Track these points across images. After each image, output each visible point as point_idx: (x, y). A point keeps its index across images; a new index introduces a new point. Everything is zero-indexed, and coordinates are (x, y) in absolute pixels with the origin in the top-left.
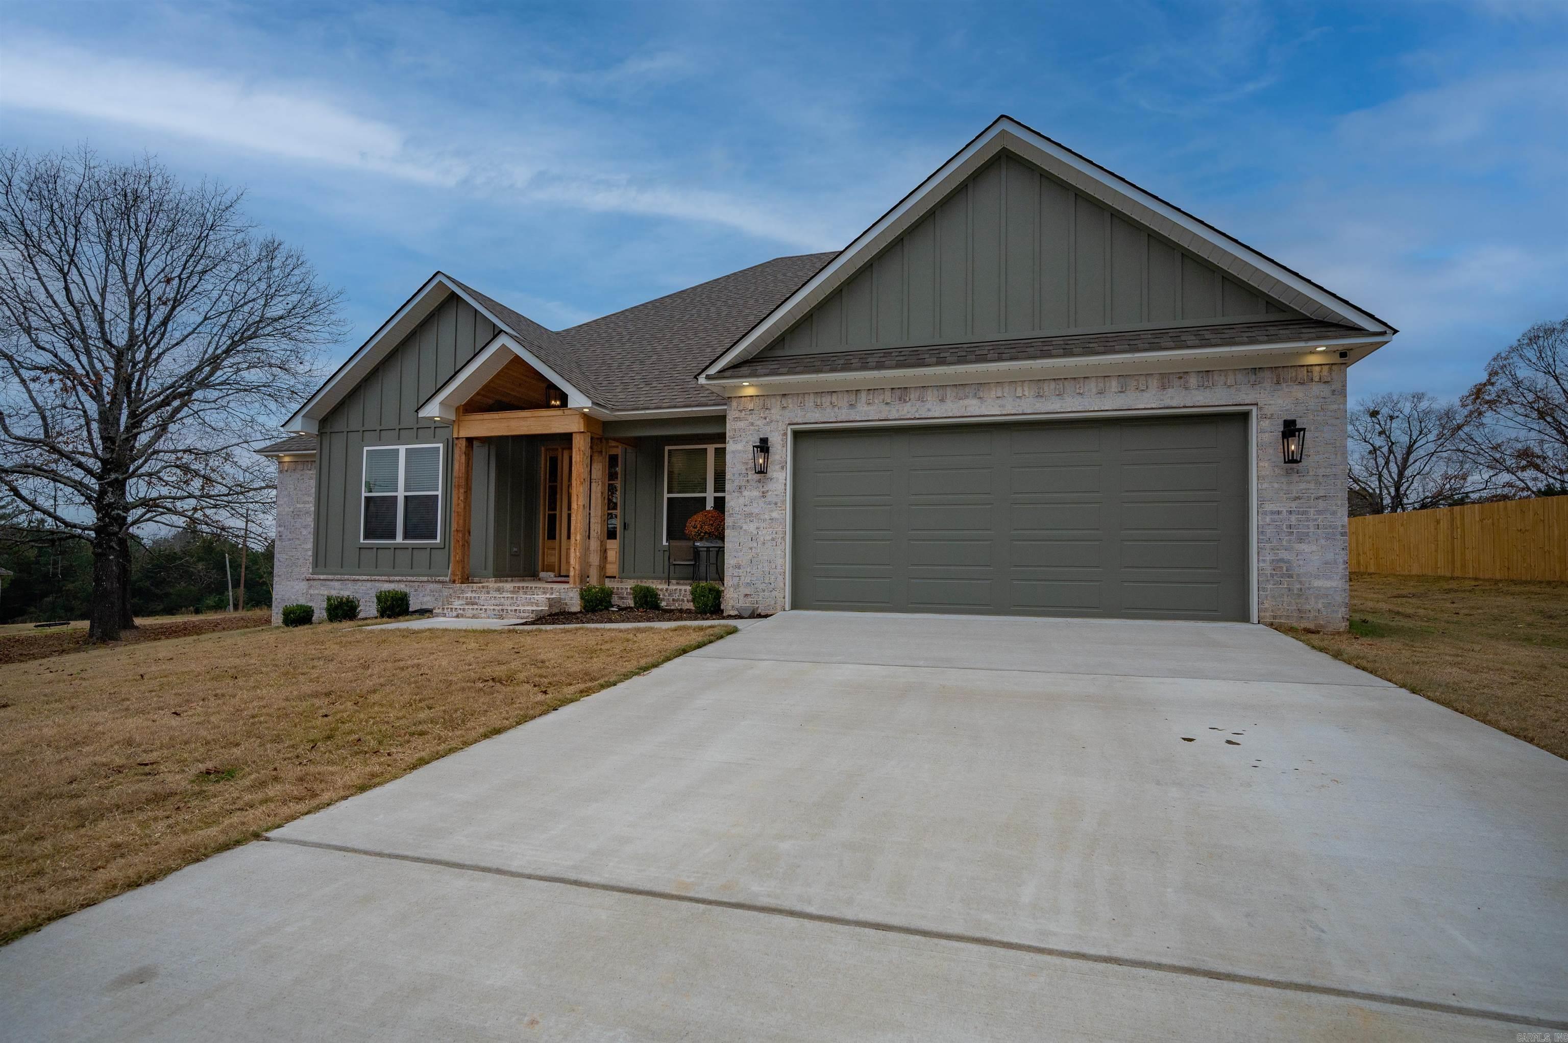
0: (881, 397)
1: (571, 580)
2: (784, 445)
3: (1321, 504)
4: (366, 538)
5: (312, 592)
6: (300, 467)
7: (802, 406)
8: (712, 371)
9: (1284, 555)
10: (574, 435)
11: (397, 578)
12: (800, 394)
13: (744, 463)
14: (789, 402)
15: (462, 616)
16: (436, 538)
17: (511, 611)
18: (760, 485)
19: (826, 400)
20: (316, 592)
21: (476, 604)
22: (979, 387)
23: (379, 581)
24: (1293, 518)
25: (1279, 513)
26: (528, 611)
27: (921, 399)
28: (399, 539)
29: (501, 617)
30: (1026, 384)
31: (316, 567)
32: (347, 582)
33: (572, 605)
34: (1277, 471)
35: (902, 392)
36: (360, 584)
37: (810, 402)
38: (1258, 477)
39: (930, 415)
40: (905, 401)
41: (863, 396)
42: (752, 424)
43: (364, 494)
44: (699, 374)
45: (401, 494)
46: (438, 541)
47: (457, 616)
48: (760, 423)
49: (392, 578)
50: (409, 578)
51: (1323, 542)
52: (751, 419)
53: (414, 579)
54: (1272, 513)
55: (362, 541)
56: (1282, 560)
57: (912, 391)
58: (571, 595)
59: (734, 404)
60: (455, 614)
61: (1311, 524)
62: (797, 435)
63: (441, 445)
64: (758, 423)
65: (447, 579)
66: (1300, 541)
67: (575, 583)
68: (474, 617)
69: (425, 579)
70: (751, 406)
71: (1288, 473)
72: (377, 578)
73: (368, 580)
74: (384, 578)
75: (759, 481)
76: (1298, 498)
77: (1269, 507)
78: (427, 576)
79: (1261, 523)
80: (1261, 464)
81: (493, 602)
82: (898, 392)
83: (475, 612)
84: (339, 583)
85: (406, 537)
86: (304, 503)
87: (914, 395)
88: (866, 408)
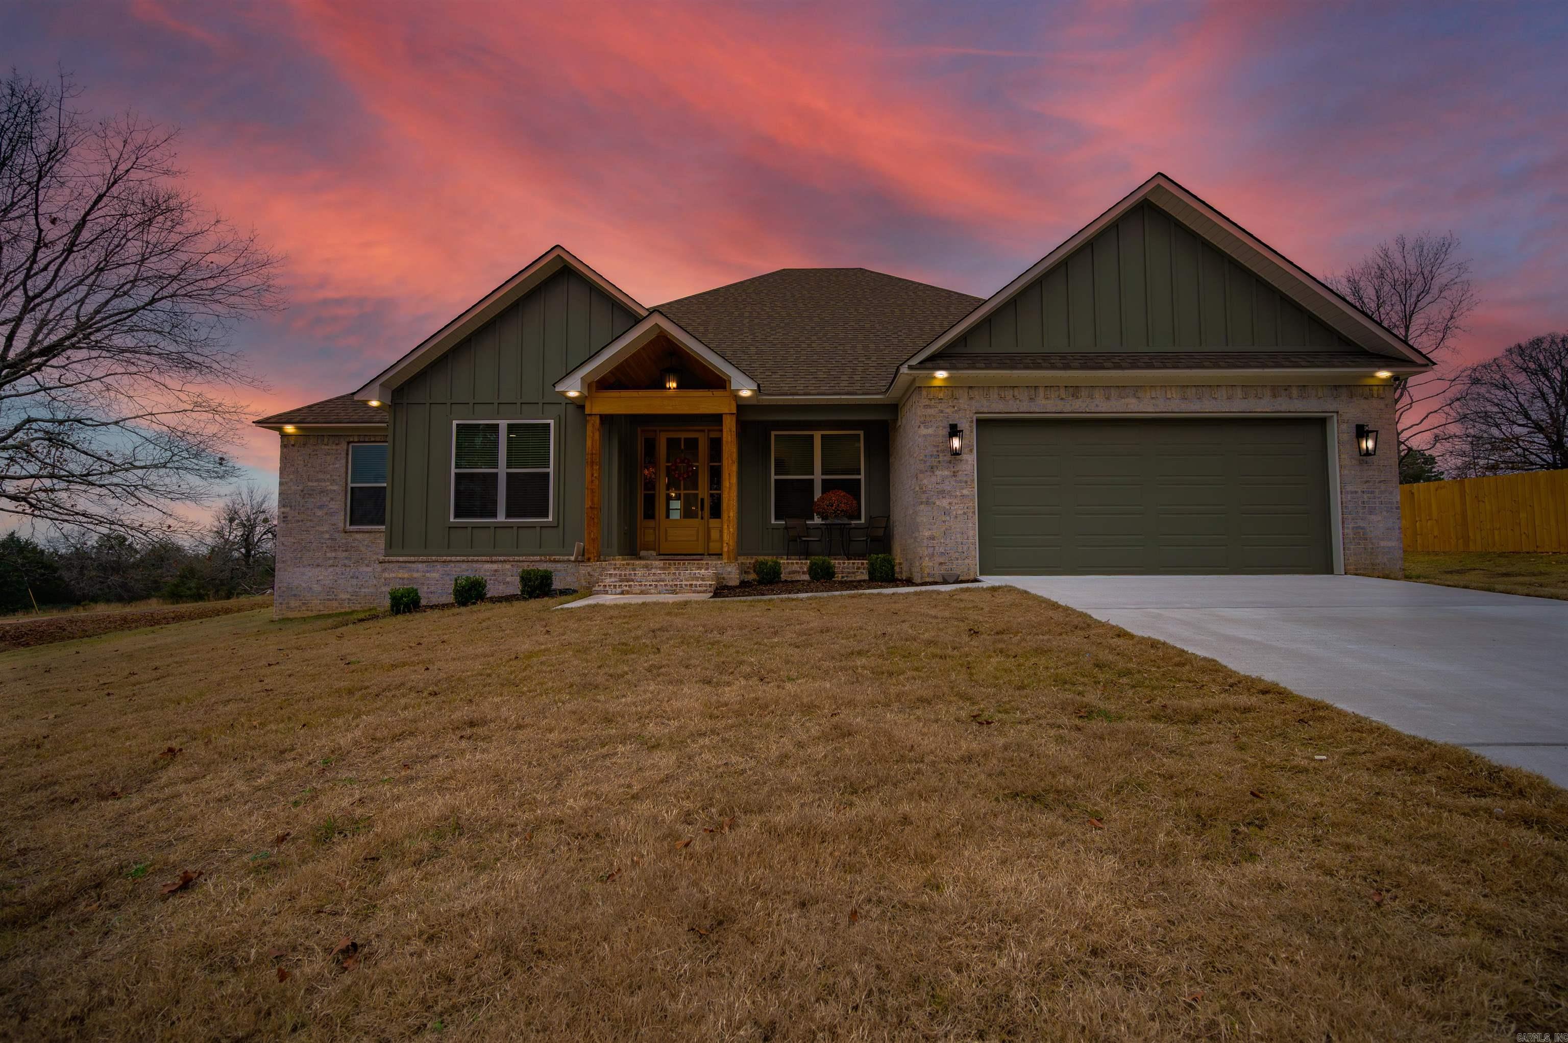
0: (1057, 393)
1: (725, 556)
2: (972, 432)
3: (1383, 487)
4: (456, 516)
5: (386, 575)
6: (313, 441)
7: (987, 397)
8: (914, 362)
9: (1361, 523)
10: (724, 416)
11: (502, 558)
12: (986, 388)
13: (935, 446)
14: (975, 393)
15: (628, 593)
16: (548, 516)
17: (686, 585)
18: (951, 466)
19: (1009, 394)
20: (393, 575)
21: (633, 581)
22: (1138, 389)
23: (477, 561)
24: (1365, 496)
25: (1356, 492)
26: (706, 586)
27: (1091, 397)
28: (501, 518)
29: (674, 592)
30: (1174, 389)
31: (391, 547)
32: (436, 564)
33: (731, 578)
34: (1354, 462)
35: (1075, 390)
36: (452, 565)
37: (994, 394)
38: (1341, 467)
39: (1098, 410)
40: (1077, 398)
41: (1041, 392)
42: (942, 412)
43: (453, 471)
44: (901, 365)
45: (502, 470)
46: (550, 519)
47: (622, 593)
48: (949, 410)
49: (494, 558)
50: (517, 558)
51: (1385, 514)
52: (940, 407)
53: (521, 558)
54: (1352, 493)
55: (452, 520)
56: (1359, 527)
57: (1083, 389)
58: (729, 570)
59: (924, 393)
60: (619, 590)
61: (1377, 500)
62: (979, 421)
63: (552, 422)
64: (947, 410)
65: (573, 558)
66: (1371, 513)
67: (729, 558)
68: (642, 593)
69: (538, 558)
70: (941, 395)
71: (1361, 463)
72: (475, 558)
73: (463, 561)
74: (484, 558)
75: (950, 462)
76: (1367, 482)
77: (1349, 488)
78: (541, 555)
79: (1344, 500)
80: (1343, 456)
81: (652, 578)
82: (1071, 390)
83: (643, 588)
84: (424, 564)
85: (508, 516)
86: (319, 480)
87: (1084, 393)
88: (1044, 402)
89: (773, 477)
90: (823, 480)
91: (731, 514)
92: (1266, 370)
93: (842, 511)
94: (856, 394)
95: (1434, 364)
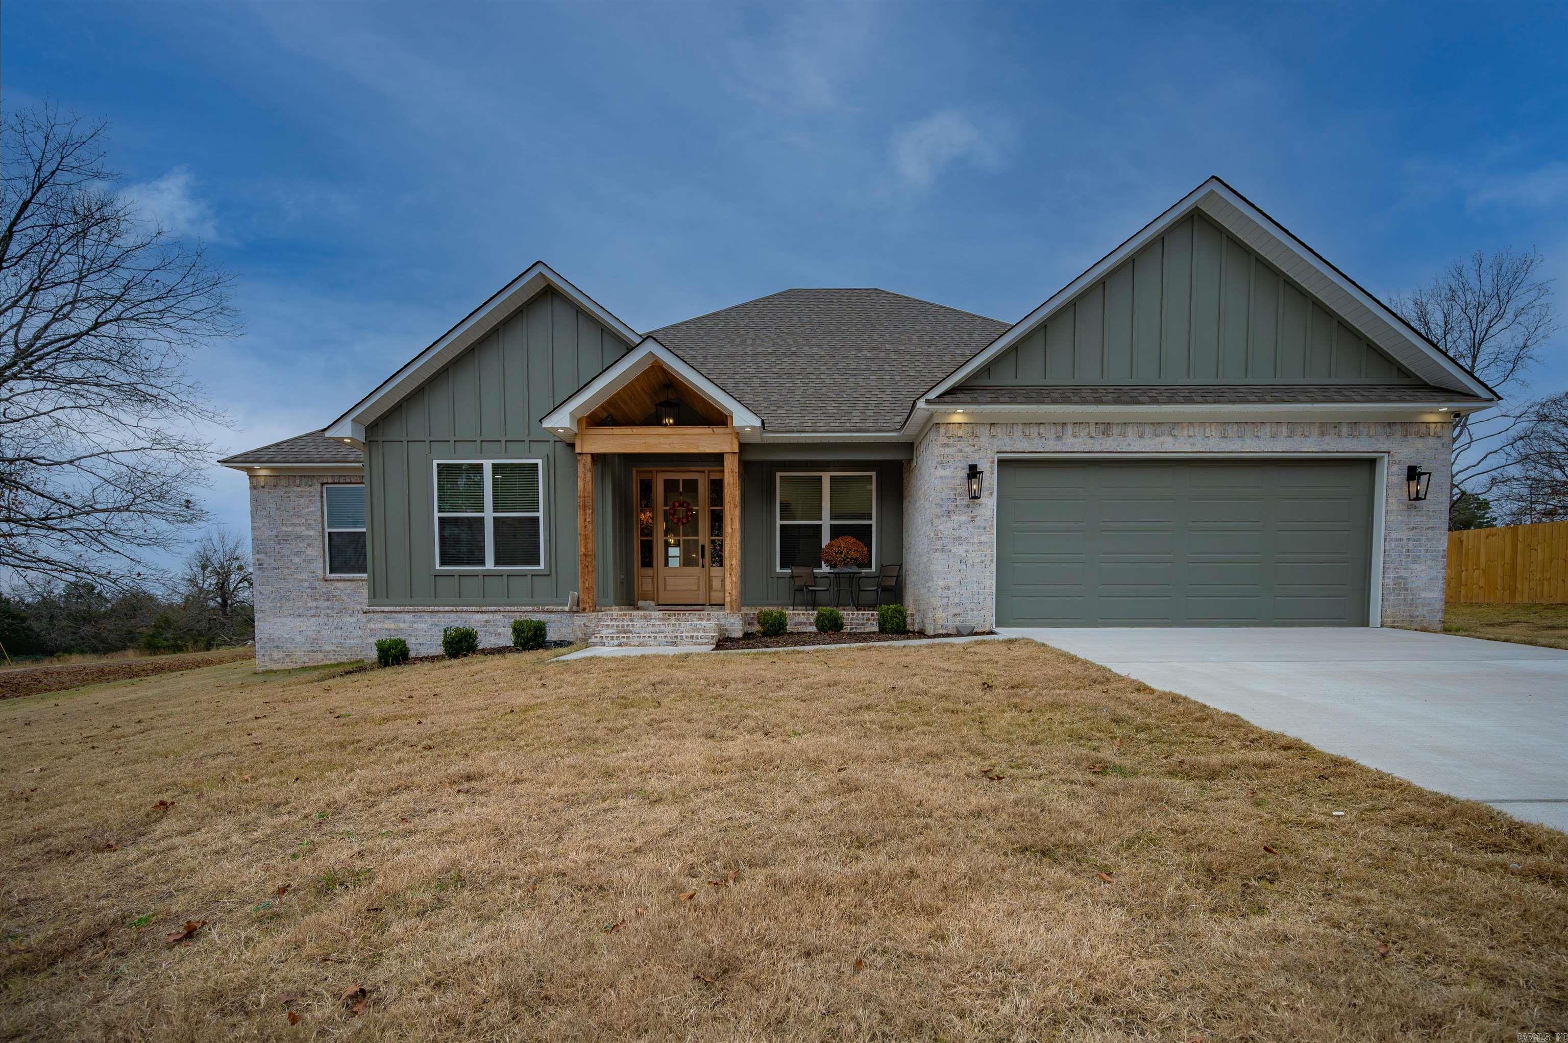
0: (1086, 431)
1: (728, 606)
2: (992, 473)
3: (1430, 533)
4: (443, 563)
5: (372, 625)
6: (283, 482)
7: (1010, 435)
8: (932, 395)
9: (1403, 573)
10: (726, 456)
11: (492, 608)
12: (1010, 425)
13: (952, 489)
14: (998, 430)
15: (626, 645)
16: (539, 564)
17: (687, 637)
18: (969, 510)
19: (1034, 431)
20: (379, 626)
21: (631, 632)
22: (1174, 425)
23: (467, 611)
24: (1411, 543)
25: (1401, 540)
26: (707, 637)
27: (1123, 435)
28: (490, 564)
29: (675, 644)
30: (1213, 426)
31: (374, 597)
32: (422, 614)
33: (734, 630)
34: (1401, 507)
35: (1105, 427)
36: (441, 615)
37: (1018, 432)
38: (1387, 512)
39: (1130, 449)
40: (1108, 436)
41: (1069, 428)
42: (961, 451)
43: (437, 515)
44: (918, 399)
45: (489, 514)
46: (542, 566)
47: (620, 645)
48: (969, 450)
49: (484, 609)
50: (508, 608)
51: (1429, 562)
52: (960, 445)
53: (513, 609)
54: (1397, 540)
55: (438, 567)
56: (1400, 577)
57: (1115, 427)
58: (732, 621)
59: (942, 430)
60: (616, 642)
61: (1422, 548)
62: (1001, 462)
63: (540, 462)
64: (967, 450)
65: (567, 609)
66: (1415, 562)
67: (732, 609)
68: (641, 645)
69: (530, 608)
70: (960, 433)
71: (1409, 508)
72: (465, 608)
73: (452, 611)
74: (474, 608)
75: (968, 506)
76: (1414, 528)
77: (1394, 535)
78: (534, 605)
79: (1387, 548)
80: (1390, 501)
81: (651, 629)
82: (1102, 427)
83: (642, 640)
84: (411, 615)
85: (497, 563)
86: (293, 525)
87: (1116, 430)
88: (1072, 440)
89: (779, 523)
90: (831, 525)
91: (734, 562)
92: (1316, 405)
93: (852, 558)
94: (868, 431)
95: (1500, 398)
